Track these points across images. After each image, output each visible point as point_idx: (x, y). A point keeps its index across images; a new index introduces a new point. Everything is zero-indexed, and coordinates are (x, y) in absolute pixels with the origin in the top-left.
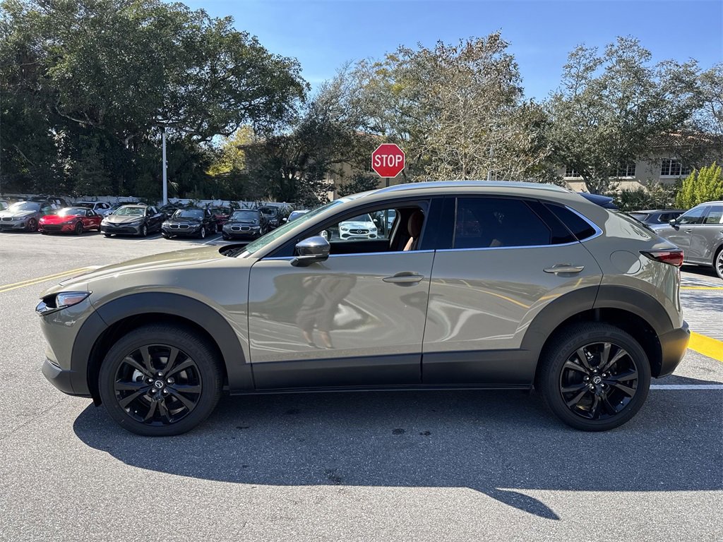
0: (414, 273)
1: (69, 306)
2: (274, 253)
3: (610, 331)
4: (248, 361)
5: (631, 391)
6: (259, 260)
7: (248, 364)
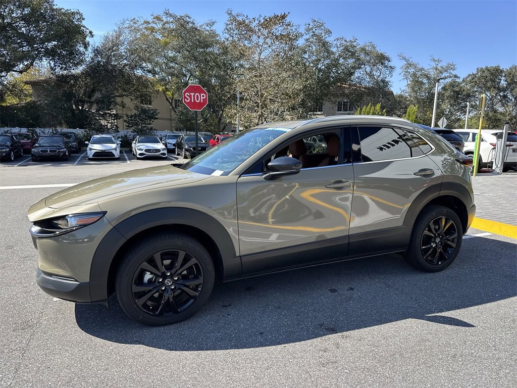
0: (344, 180)
1: (85, 226)
2: (248, 171)
3: (445, 210)
4: (238, 254)
5: (454, 245)
6: (239, 177)
7: (238, 257)
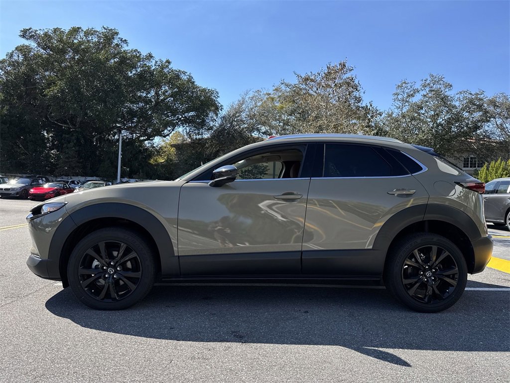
0: (295, 193)
1: (51, 212)
2: (198, 178)
3: (436, 238)
4: (176, 254)
5: (454, 282)
6: (186, 183)
7: (176, 256)
